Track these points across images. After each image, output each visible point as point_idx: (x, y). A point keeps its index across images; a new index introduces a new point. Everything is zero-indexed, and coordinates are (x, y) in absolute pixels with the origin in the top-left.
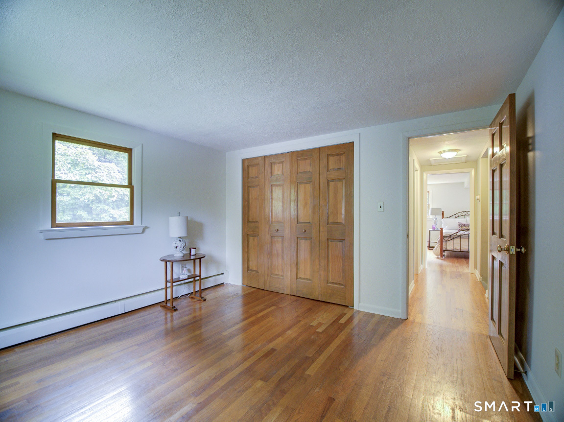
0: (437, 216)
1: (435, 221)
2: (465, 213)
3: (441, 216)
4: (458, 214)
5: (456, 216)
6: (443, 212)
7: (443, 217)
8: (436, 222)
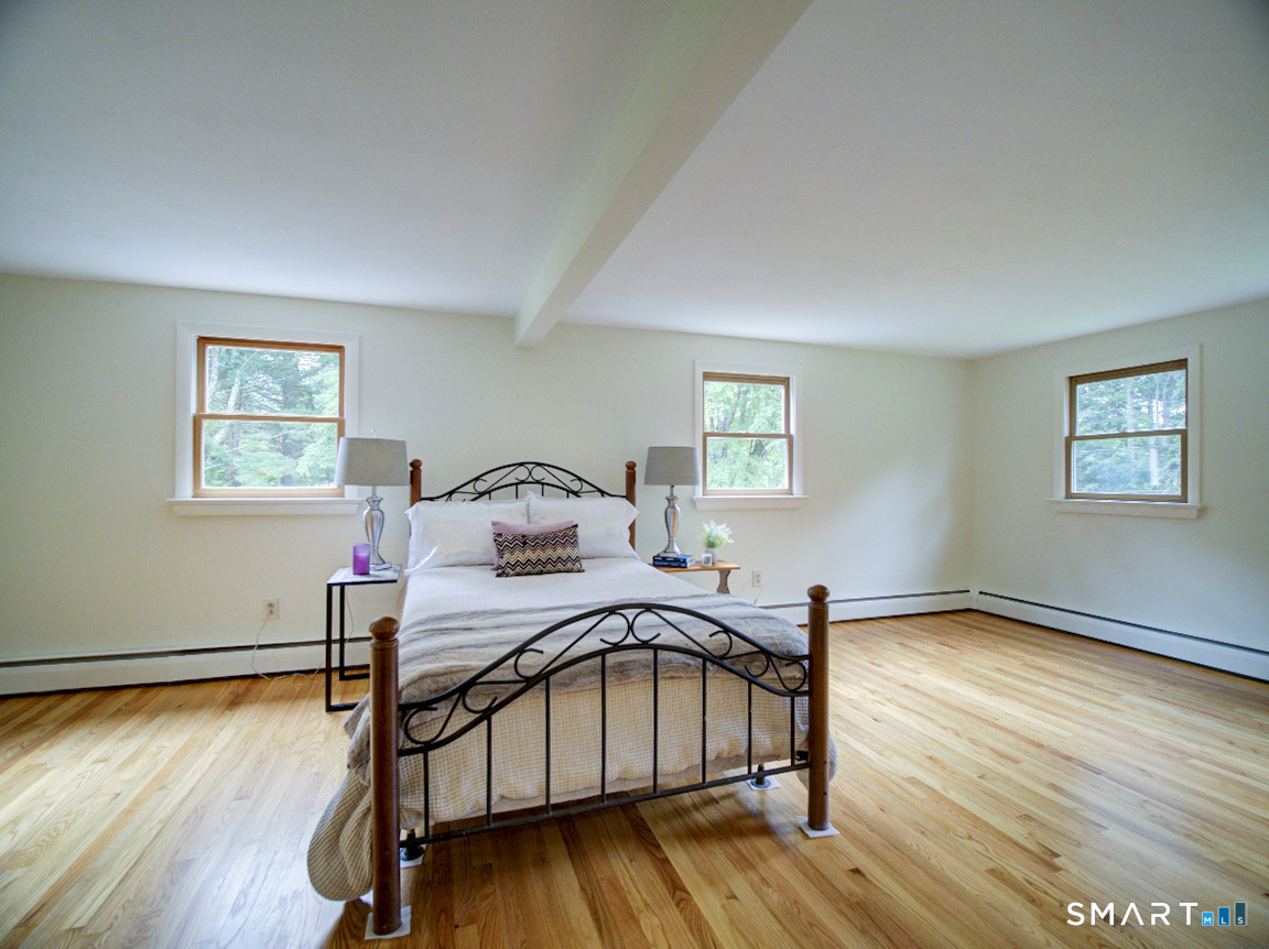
0: (382, 491)
1: (370, 520)
2: (522, 473)
3: (408, 488)
4: (491, 479)
5: (481, 487)
6: (416, 465)
7: (416, 497)
8: (375, 522)
